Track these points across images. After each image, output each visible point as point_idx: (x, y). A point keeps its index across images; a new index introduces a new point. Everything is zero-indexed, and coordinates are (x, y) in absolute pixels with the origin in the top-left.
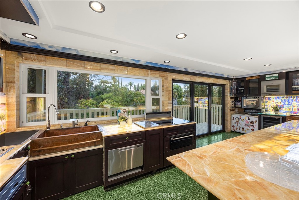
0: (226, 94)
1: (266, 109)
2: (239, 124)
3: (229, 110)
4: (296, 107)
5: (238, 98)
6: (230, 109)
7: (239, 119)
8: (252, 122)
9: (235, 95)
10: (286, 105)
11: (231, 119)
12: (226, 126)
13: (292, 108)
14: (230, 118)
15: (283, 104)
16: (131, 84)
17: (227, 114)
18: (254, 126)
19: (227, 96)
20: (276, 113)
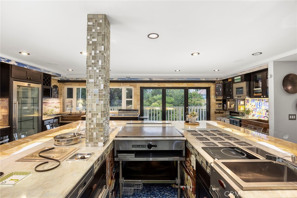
3: (213, 113)
4: (264, 111)
6: (215, 111)
10: (258, 108)
13: (261, 111)
19: (211, 98)
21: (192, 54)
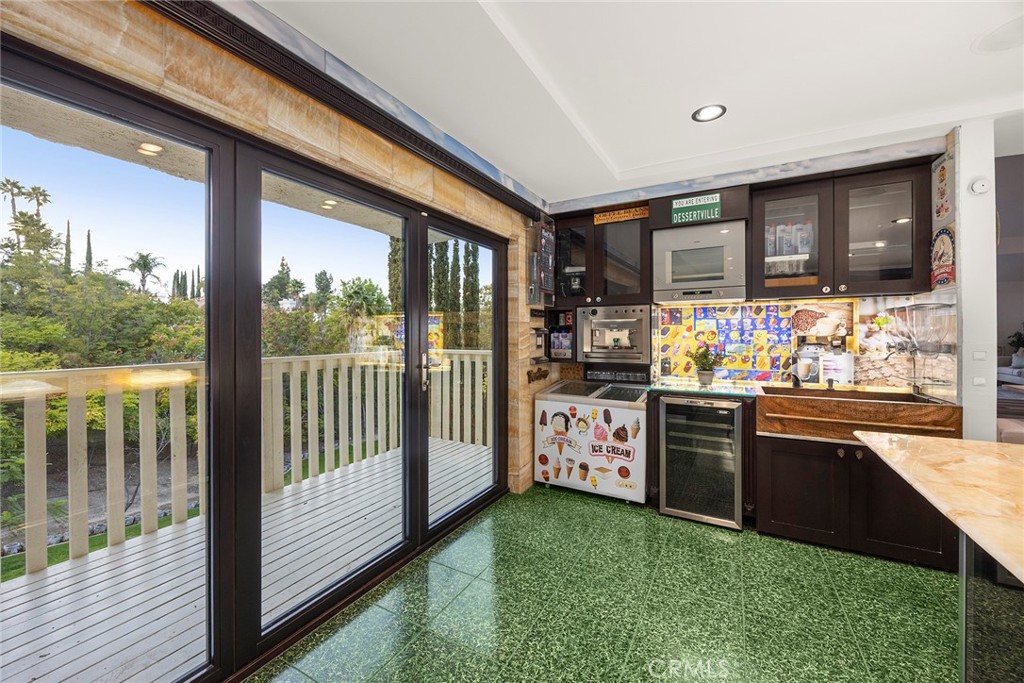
0: (511, 293)
1: (665, 361)
2: (565, 446)
3: (523, 378)
4: (764, 353)
5: (562, 315)
6: (528, 368)
7: (567, 420)
8: (621, 434)
9: (548, 297)
10: (731, 342)
11: (533, 422)
12: (510, 463)
13: (751, 355)
14: (528, 416)
15: (722, 339)
16: (144, 264)
17: (516, 397)
18: (628, 454)
19: (517, 299)
20: (704, 384)
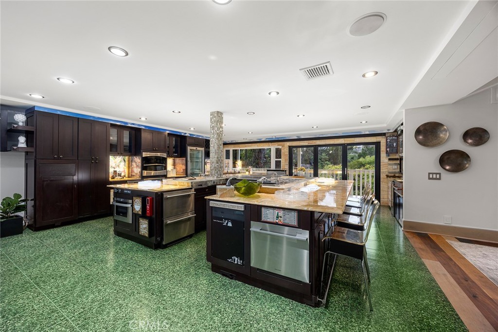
6: (387, 174)
14: (386, 186)
21: (298, 116)
